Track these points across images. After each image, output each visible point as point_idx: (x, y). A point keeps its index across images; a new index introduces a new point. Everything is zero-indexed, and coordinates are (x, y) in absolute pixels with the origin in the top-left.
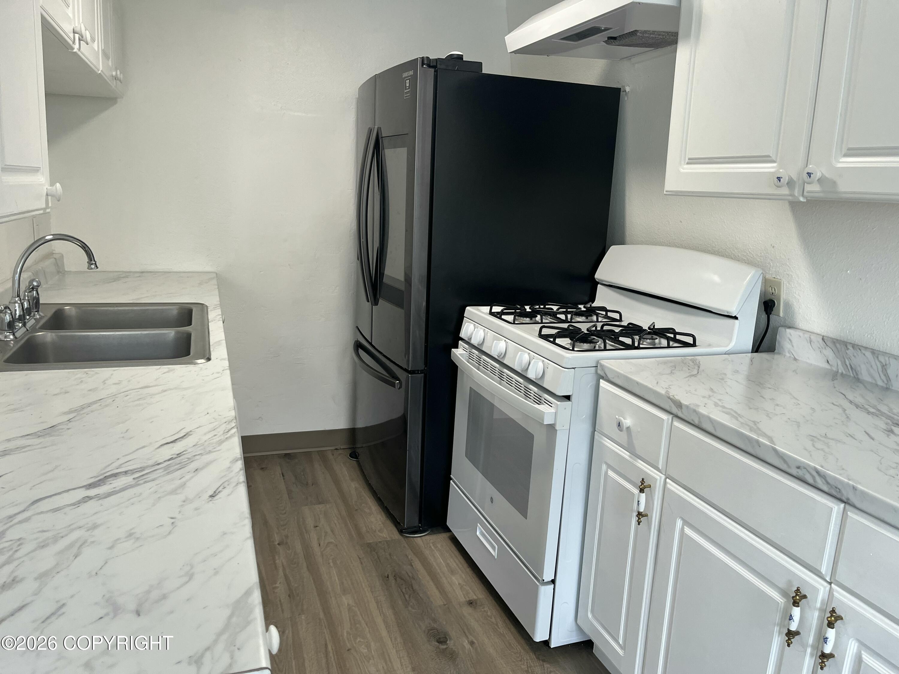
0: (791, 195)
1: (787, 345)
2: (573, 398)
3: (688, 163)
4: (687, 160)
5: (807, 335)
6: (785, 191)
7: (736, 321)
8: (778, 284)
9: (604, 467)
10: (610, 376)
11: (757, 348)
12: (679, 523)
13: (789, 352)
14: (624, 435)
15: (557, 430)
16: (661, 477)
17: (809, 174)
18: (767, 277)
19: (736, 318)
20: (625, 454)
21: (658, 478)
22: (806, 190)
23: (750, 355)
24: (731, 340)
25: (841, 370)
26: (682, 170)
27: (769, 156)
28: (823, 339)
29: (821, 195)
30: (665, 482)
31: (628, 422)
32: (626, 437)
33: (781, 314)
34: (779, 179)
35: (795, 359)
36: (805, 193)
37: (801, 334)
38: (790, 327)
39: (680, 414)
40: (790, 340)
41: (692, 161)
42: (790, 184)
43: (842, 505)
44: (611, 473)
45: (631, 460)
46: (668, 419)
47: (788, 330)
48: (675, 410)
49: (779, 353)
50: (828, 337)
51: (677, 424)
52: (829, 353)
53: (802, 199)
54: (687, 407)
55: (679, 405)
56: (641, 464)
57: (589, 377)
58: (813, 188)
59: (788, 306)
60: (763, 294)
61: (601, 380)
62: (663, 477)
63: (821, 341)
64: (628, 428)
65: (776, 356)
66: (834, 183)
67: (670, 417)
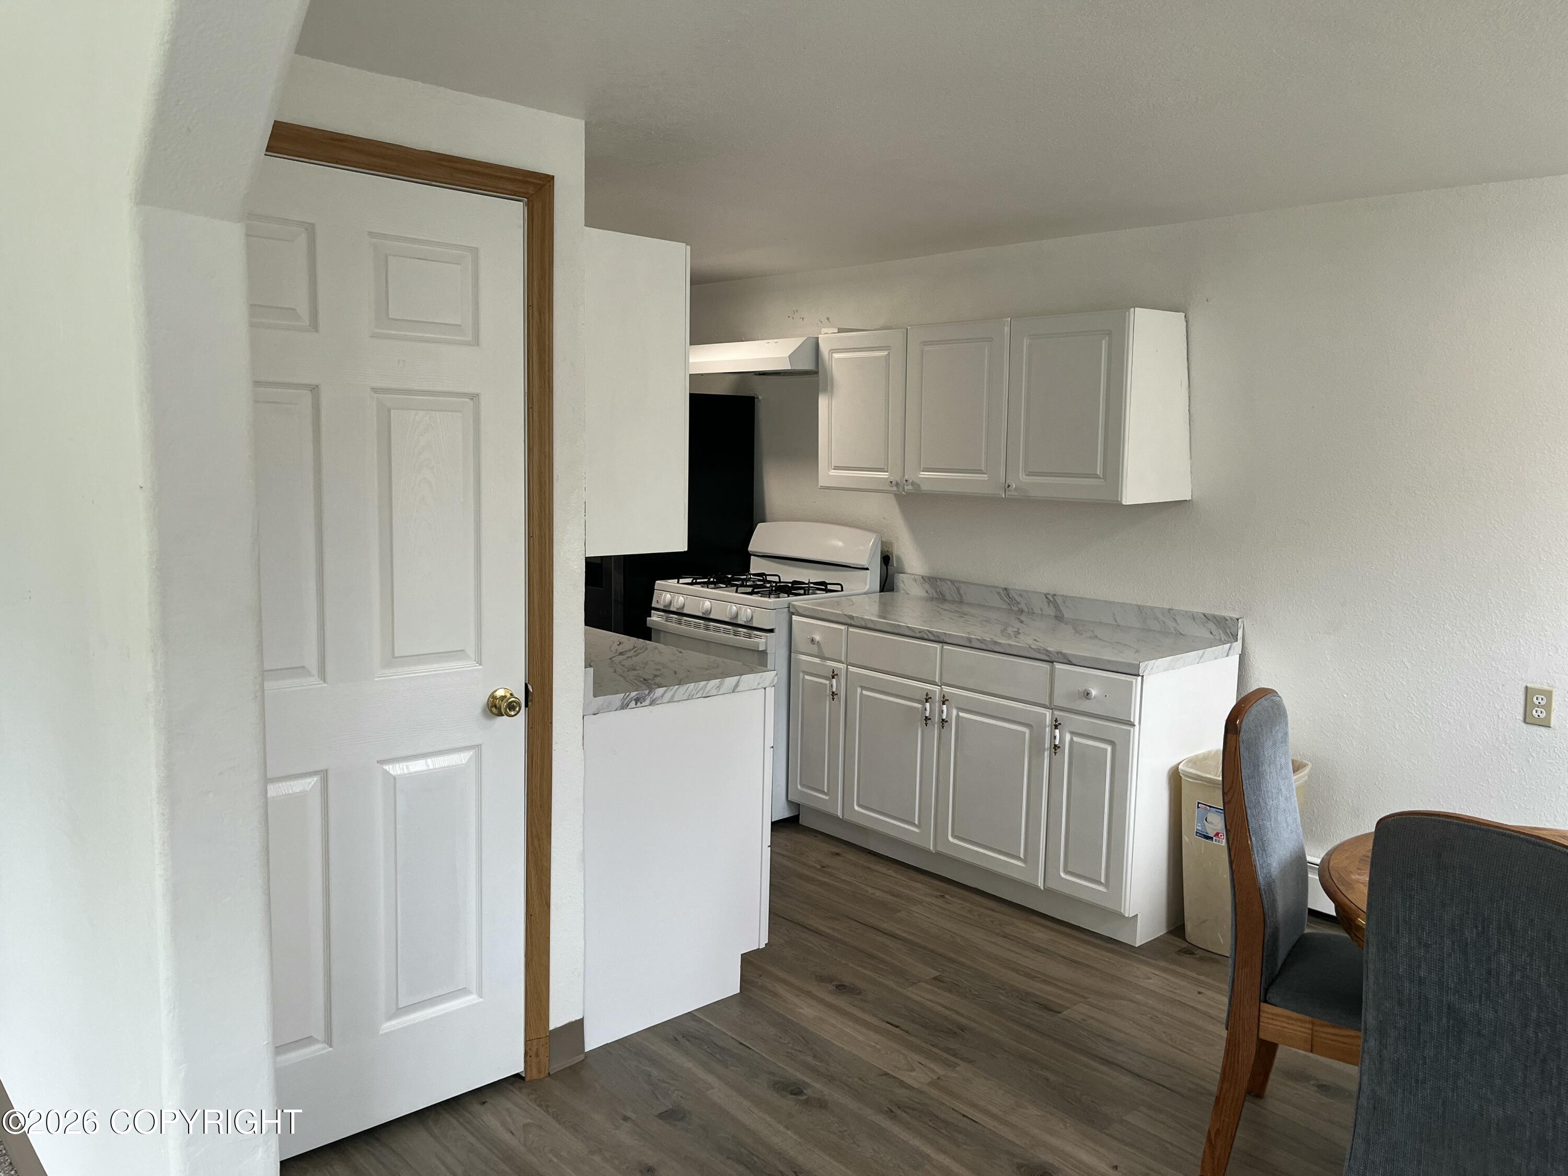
0: (898, 491)
1: (901, 585)
2: (776, 631)
3: (834, 469)
4: (833, 467)
5: (913, 577)
6: (895, 488)
7: (868, 571)
8: (891, 544)
9: (801, 675)
10: (801, 611)
11: (883, 589)
12: (859, 690)
13: (904, 590)
14: (815, 647)
15: (767, 654)
16: (844, 666)
17: (906, 481)
18: (883, 539)
19: (867, 569)
20: (817, 660)
21: (842, 667)
22: (905, 488)
23: (879, 594)
24: (866, 584)
25: (935, 595)
26: (830, 473)
27: (884, 469)
28: (923, 578)
29: (914, 491)
30: (847, 668)
31: (817, 638)
32: (817, 649)
33: (895, 565)
34: (891, 482)
35: (907, 593)
36: (905, 490)
37: (908, 575)
38: (901, 573)
39: (853, 623)
40: (903, 581)
41: (836, 468)
42: (897, 484)
43: (941, 644)
44: (807, 677)
45: (822, 663)
46: (845, 628)
47: (901, 575)
48: (849, 621)
49: (897, 592)
50: (926, 576)
51: (851, 629)
52: (927, 586)
53: (904, 493)
54: (857, 617)
55: (852, 617)
56: (829, 663)
57: (784, 616)
58: (908, 488)
59: (899, 558)
60: (882, 552)
61: (793, 616)
62: (845, 665)
63: (921, 579)
64: (818, 642)
65: (895, 594)
66: (919, 485)
67: (846, 627)
